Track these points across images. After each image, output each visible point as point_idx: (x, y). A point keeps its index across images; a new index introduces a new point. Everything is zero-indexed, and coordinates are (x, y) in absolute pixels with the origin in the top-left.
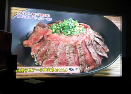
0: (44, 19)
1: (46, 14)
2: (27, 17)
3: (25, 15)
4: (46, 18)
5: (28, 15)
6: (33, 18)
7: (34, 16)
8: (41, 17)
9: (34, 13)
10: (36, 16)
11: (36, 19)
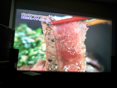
0: (44, 20)
1: (46, 16)
2: (29, 18)
3: (28, 16)
4: (46, 19)
5: (30, 17)
6: (35, 19)
7: (35, 17)
8: (42, 18)
9: (36, 15)
10: (38, 17)
11: (38, 20)
